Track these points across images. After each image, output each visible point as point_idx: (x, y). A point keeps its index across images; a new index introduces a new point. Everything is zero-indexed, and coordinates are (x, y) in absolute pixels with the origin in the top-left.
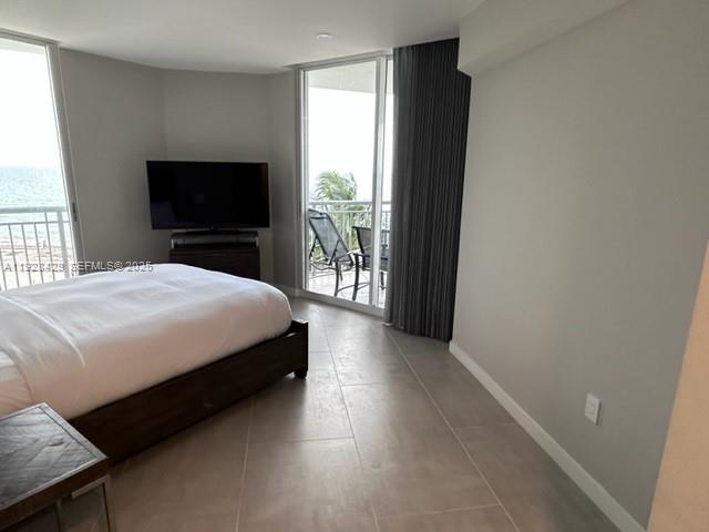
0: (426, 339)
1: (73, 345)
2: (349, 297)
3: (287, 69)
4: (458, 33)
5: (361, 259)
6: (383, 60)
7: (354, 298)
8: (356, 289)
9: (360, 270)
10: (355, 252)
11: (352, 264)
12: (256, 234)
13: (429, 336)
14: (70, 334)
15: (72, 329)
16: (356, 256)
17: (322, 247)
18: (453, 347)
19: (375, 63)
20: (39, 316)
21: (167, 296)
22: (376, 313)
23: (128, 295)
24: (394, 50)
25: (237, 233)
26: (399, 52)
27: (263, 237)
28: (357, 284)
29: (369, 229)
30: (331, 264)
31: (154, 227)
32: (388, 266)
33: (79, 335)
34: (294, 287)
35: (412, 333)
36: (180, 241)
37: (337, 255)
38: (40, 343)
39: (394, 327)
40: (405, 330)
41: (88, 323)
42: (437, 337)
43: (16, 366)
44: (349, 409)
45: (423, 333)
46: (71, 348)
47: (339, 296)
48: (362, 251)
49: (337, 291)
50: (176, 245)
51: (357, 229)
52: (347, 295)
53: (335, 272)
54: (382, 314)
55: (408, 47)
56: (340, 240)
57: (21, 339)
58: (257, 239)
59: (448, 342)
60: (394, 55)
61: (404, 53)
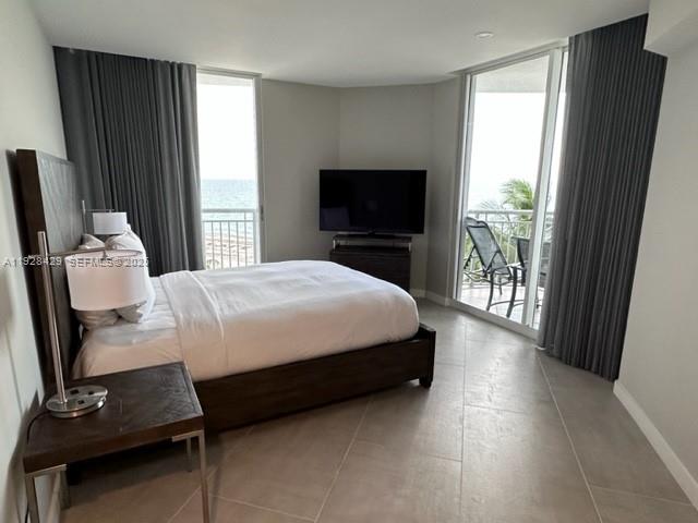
0: (583, 372)
1: (219, 318)
2: (503, 314)
3: (453, 76)
4: (648, 7)
5: (520, 273)
6: (558, 53)
7: (508, 315)
8: (512, 305)
9: (519, 284)
10: (513, 265)
11: (509, 279)
12: (410, 239)
13: (589, 369)
14: (221, 309)
15: (224, 305)
16: (515, 269)
17: (480, 257)
18: (618, 388)
19: (548, 57)
20: (207, 293)
21: (306, 288)
22: (529, 334)
23: (277, 284)
24: (570, 39)
25: (394, 237)
26: (575, 40)
27: (417, 243)
28: (513, 299)
29: (528, 241)
30: (486, 276)
31: (321, 229)
32: (547, 282)
33: (226, 312)
34: (444, 295)
35: (568, 362)
36: (342, 243)
37: (494, 267)
38: (199, 314)
39: (548, 353)
40: (560, 359)
41: (237, 303)
42: (600, 372)
43: (176, 328)
44: (466, 431)
45: (581, 364)
46: (216, 321)
47: (492, 310)
48: (523, 265)
49: (490, 305)
50: (338, 246)
51: (519, 240)
52: (500, 311)
53: (489, 285)
54: (536, 336)
55: (587, 33)
56: (499, 251)
57: (187, 310)
58: (410, 245)
59: (613, 381)
60: (570, 44)
61: (582, 41)
